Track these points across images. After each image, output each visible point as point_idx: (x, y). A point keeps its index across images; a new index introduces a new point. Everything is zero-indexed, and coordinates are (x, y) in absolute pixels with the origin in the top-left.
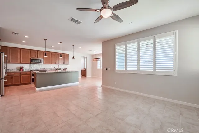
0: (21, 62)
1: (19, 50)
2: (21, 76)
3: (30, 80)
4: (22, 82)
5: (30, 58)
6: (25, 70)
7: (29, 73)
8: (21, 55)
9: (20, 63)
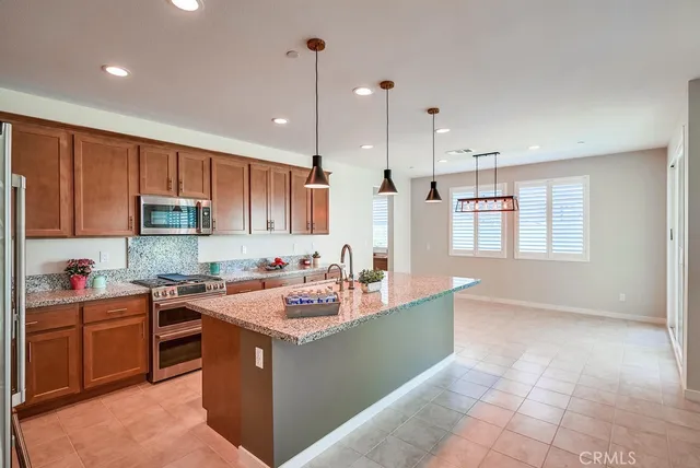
0: (81, 227)
1: (64, 143)
2: (88, 331)
3: (141, 356)
4: (92, 381)
5: (138, 199)
6: (102, 288)
7: (136, 303)
8: (80, 179)
9: (74, 235)
